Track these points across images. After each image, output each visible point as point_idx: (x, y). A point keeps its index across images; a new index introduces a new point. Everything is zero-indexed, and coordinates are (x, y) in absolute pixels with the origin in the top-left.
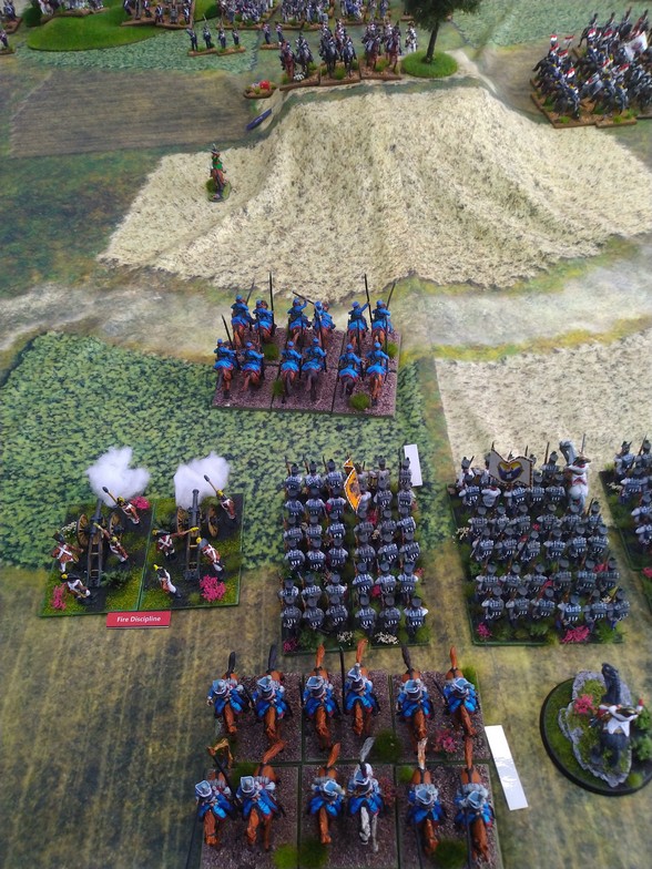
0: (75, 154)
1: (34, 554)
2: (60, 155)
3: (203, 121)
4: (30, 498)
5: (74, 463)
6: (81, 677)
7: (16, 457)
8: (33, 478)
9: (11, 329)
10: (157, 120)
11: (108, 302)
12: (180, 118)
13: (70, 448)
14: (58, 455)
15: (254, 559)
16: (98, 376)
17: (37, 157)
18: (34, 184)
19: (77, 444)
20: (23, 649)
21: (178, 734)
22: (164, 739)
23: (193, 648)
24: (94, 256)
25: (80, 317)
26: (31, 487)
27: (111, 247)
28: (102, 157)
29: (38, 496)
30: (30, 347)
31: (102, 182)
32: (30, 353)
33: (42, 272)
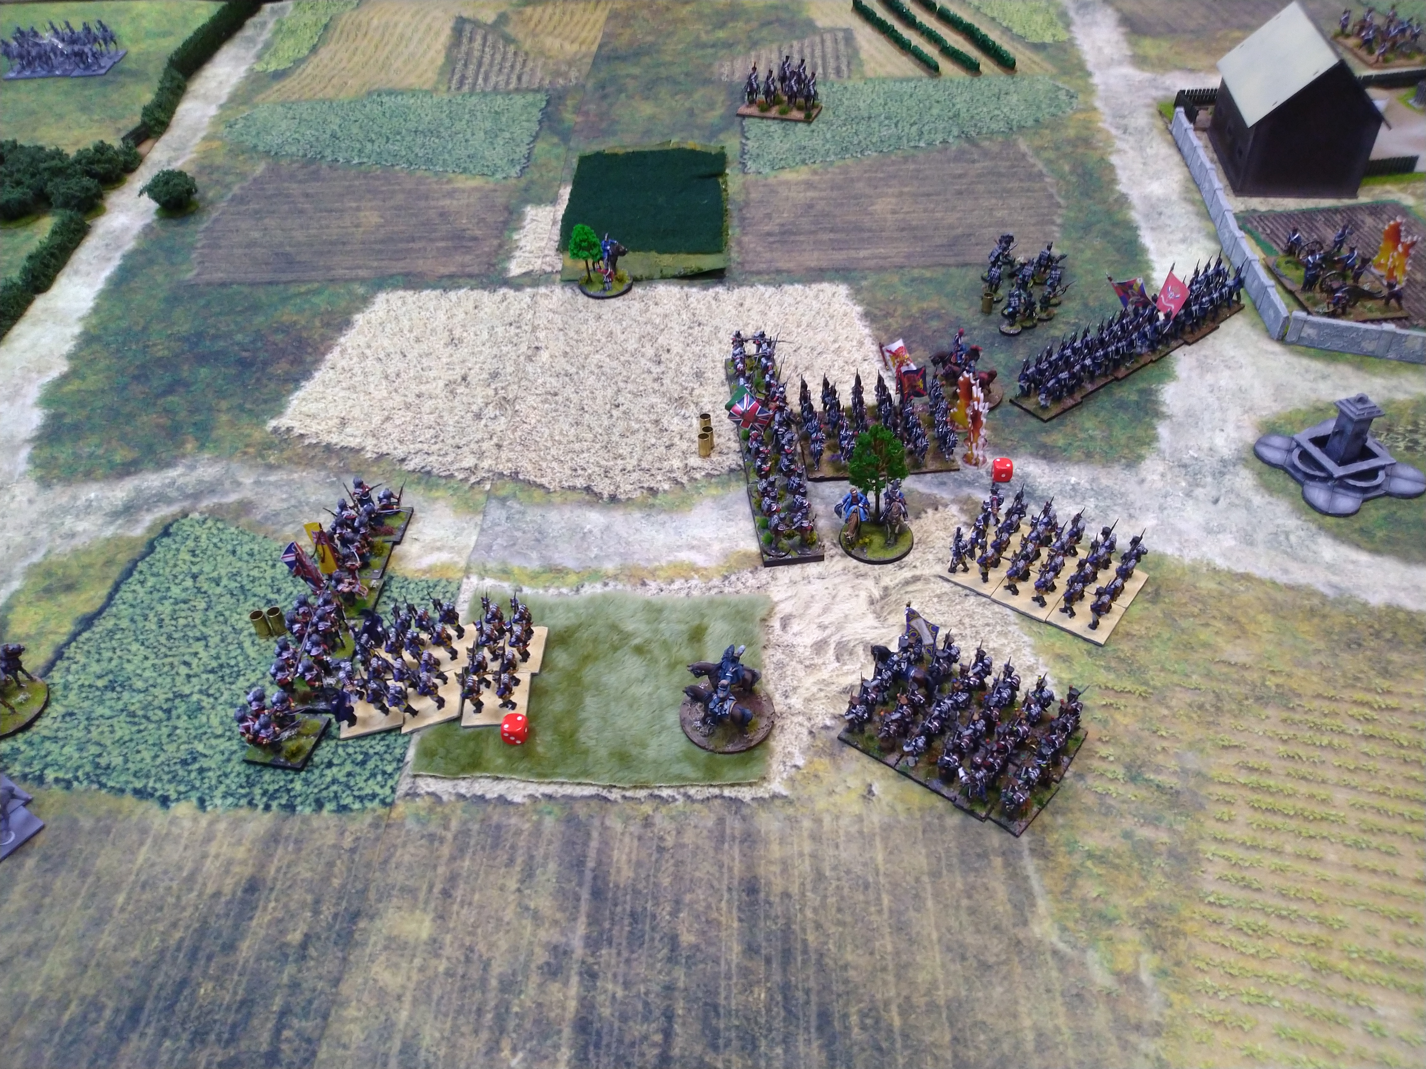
0: (270, 283)
1: (123, 778)
2: (253, 284)
3: (441, 244)
4: (133, 715)
5: (189, 676)
6: (147, 912)
7: (126, 665)
8: (140, 691)
9: (148, 510)
10: (382, 242)
11: (271, 483)
12: (413, 240)
13: (187, 658)
14: (172, 665)
15: (361, 799)
16: (238, 573)
17: (223, 284)
18: (211, 321)
19: (196, 654)
20: (90, 880)
21: (236, 977)
22: (219, 981)
23: (272, 889)
24: (265, 422)
25: (233, 498)
26: (135, 701)
27: (289, 411)
28: (303, 289)
29: (140, 713)
30: (166, 533)
31: (295, 323)
32: (165, 541)
33: (197, 439)
